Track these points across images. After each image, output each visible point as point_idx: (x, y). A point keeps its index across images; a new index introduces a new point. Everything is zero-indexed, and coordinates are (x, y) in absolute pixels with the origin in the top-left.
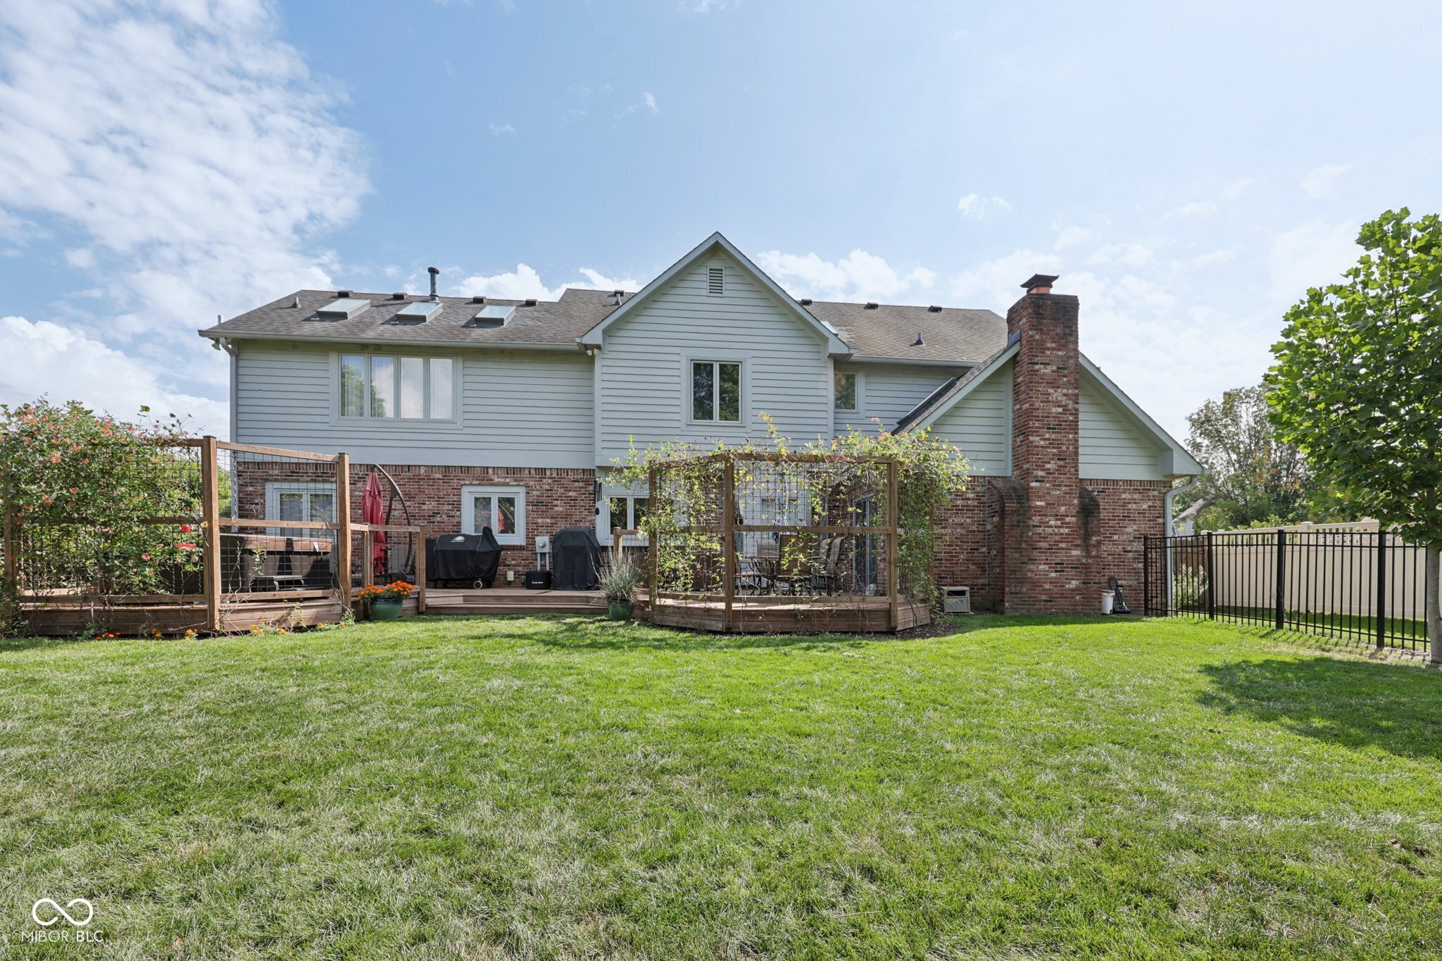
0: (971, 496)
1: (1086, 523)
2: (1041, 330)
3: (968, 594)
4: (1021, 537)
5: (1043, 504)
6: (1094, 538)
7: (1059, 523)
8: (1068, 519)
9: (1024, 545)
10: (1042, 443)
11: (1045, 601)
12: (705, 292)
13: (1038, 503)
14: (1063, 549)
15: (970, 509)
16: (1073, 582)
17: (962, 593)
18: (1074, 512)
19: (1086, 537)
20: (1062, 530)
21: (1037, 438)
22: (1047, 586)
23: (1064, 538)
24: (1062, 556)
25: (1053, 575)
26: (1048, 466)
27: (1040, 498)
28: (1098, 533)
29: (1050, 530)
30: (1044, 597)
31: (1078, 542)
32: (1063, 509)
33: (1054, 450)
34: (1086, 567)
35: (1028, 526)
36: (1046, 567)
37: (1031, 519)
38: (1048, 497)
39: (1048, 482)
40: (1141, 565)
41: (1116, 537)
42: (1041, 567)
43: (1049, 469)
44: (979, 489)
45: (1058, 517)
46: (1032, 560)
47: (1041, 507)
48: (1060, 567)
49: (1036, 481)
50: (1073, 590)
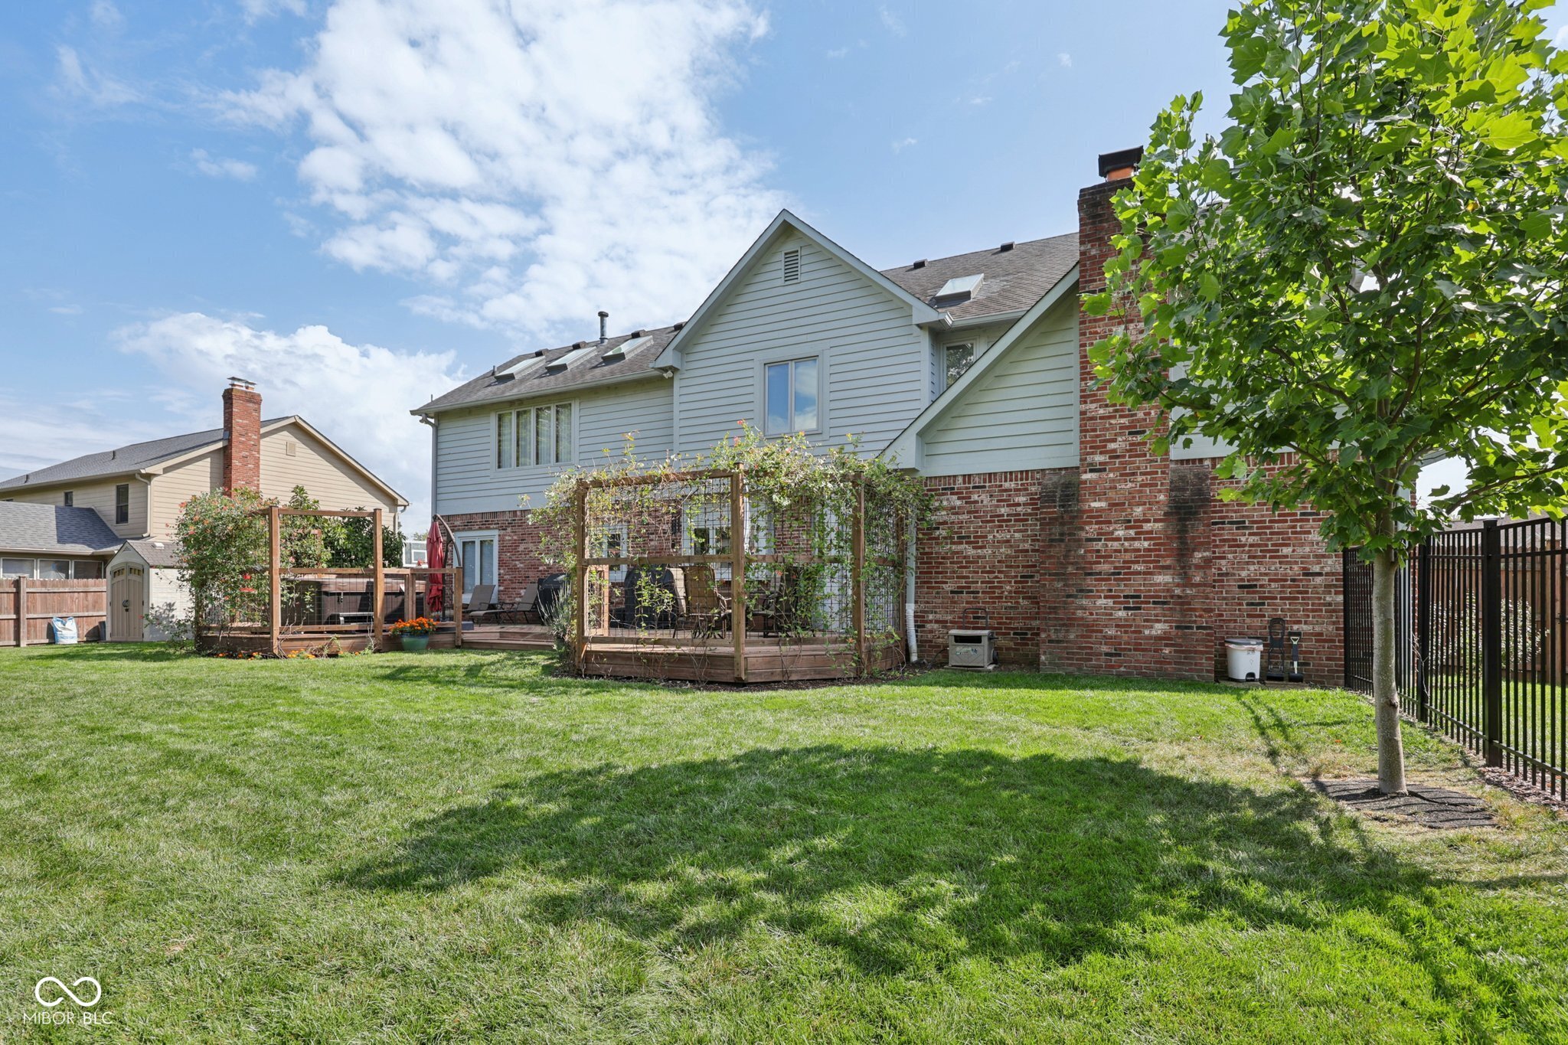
0: (1022, 499)
1: (1182, 532)
2: (1101, 239)
3: (985, 641)
4: (1066, 556)
5: (1103, 504)
6: (1198, 555)
7: (1132, 532)
8: (1147, 527)
9: (1070, 569)
10: (1101, 411)
11: (1107, 654)
12: (781, 282)
13: (1095, 505)
14: (1139, 573)
15: (1020, 519)
16: (1158, 626)
17: (977, 640)
18: (1160, 514)
19: (1183, 554)
20: (1137, 544)
21: (1093, 406)
22: (1111, 632)
23: (1140, 556)
24: (1136, 584)
25: (1121, 614)
26: (1111, 446)
27: (1097, 496)
28: (1205, 545)
29: (1116, 545)
30: (1105, 649)
31: (1168, 562)
32: (1138, 511)
33: (1122, 421)
34: (1183, 602)
35: (1079, 540)
36: (1110, 602)
37: (1082, 529)
38: (1111, 494)
39: (1111, 470)
40: (1340, 598)
41: (1286, 551)
42: (1101, 602)
43: (1114, 451)
44: (1033, 489)
45: (1127, 523)
46: (1085, 592)
47: (1099, 510)
48: (1133, 603)
49: (1091, 471)
50: (1158, 638)
